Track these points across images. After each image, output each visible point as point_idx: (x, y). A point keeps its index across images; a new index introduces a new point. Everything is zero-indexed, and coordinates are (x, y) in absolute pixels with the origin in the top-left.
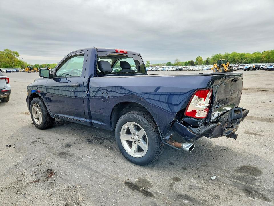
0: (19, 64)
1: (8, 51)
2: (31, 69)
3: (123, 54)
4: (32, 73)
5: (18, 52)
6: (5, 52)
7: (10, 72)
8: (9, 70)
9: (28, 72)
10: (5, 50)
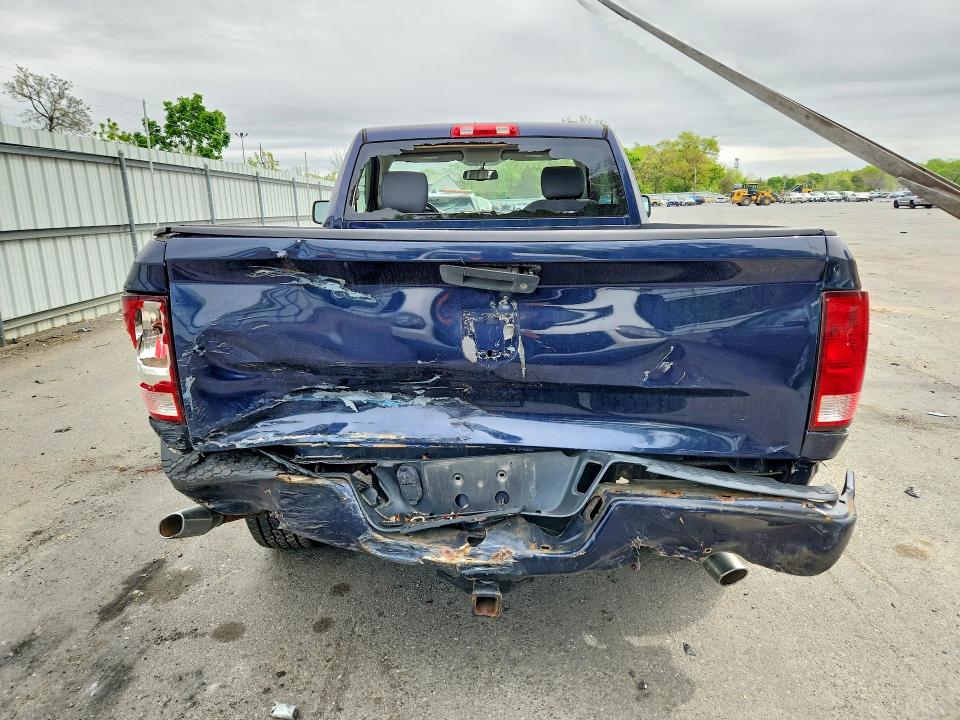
0: (712, 179)
1: (690, 138)
2: (751, 194)
3: (489, 140)
4: (753, 206)
5: (716, 139)
6: (679, 144)
7: (677, 204)
8: (675, 197)
9: (739, 204)
10: (680, 137)
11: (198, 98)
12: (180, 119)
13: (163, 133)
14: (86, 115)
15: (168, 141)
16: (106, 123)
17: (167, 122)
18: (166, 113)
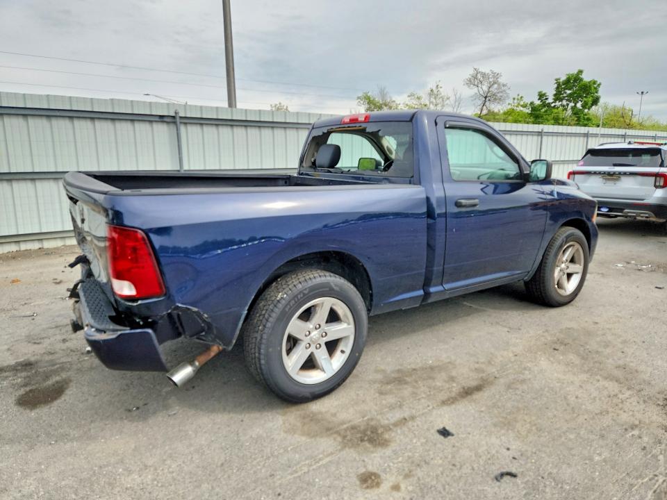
3: (355, 125)
11: (581, 72)
12: (565, 89)
13: (550, 100)
14: (506, 93)
15: (553, 105)
16: (516, 97)
17: (555, 92)
18: (556, 86)
